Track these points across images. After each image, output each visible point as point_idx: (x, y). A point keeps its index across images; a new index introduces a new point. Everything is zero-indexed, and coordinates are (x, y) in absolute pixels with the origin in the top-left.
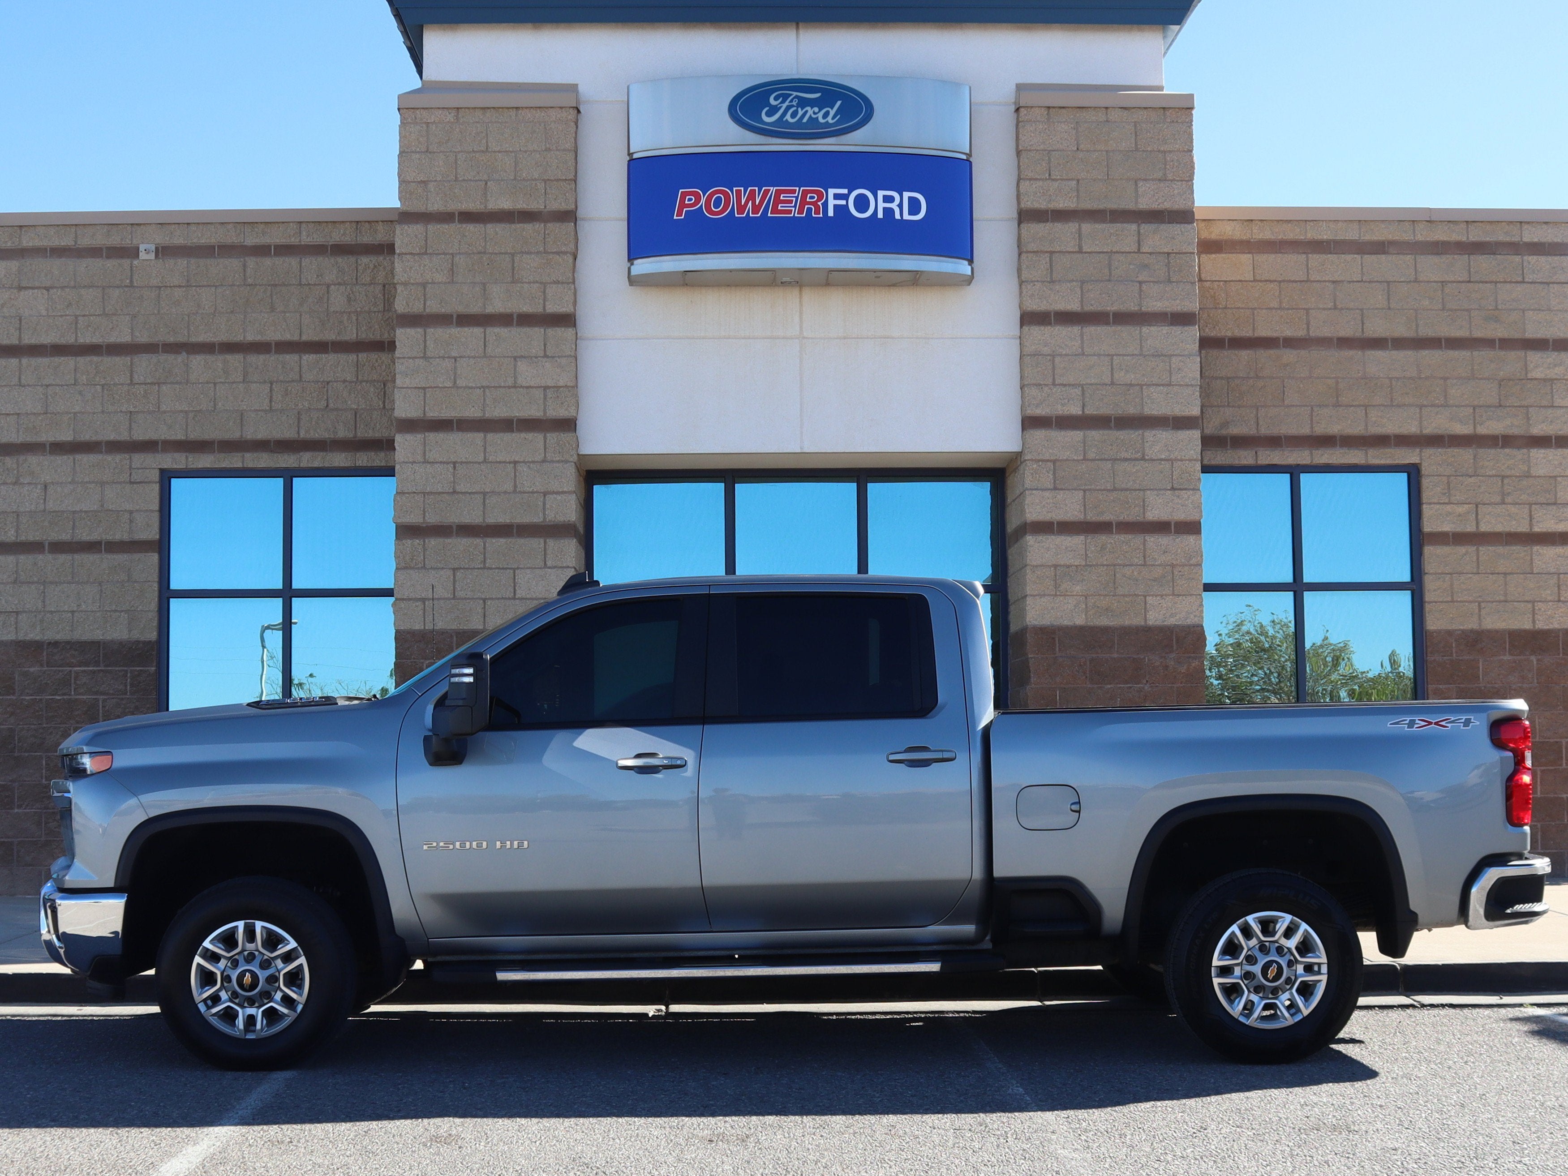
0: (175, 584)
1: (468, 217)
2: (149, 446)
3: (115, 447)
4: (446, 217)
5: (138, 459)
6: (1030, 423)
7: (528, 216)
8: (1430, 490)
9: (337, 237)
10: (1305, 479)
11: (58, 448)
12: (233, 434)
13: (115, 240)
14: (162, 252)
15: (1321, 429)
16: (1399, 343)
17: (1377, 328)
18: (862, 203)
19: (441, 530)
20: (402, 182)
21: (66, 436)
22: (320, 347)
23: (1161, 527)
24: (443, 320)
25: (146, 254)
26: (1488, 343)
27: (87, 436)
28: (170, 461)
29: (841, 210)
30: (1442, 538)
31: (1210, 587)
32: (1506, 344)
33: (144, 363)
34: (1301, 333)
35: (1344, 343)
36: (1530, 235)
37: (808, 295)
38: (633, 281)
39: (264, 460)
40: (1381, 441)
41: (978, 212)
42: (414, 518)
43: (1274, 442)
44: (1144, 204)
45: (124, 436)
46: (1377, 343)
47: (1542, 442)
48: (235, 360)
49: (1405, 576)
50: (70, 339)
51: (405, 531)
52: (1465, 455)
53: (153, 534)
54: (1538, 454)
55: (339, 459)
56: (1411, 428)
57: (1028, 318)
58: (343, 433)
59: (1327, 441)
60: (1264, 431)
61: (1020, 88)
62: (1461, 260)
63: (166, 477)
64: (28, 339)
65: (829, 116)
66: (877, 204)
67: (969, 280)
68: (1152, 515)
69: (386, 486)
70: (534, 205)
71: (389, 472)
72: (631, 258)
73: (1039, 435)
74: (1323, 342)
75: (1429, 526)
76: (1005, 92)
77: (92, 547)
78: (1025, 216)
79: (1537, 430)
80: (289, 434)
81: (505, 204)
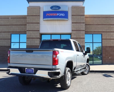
0: (12, 42)
1: (32, 16)
2: (10, 32)
3: (8, 32)
4: (30, 16)
5: (9, 33)
6: (72, 30)
7: (36, 16)
8: (103, 35)
9: (23, 17)
10: (93, 35)
11: (4, 32)
12: (16, 31)
13: (8, 17)
14: (11, 18)
15: (95, 31)
16: (101, 25)
17: (99, 24)
18: (60, 15)
19: (30, 38)
20: (27, 13)
21: (4, 31)
22: (22, 25)
23: (82, 38)
24: (30, 23)
25: (10, 18)
26: (107, 25)
27: (6, 31)
28: (11, 33)
29: (58, 15)
30: (104, 39)
31: (85, 43)
32: (109, 25)
33: (10, 26)
34: (93, 24)
35: (97, 25)
36: (111, 17)
37: (56, 21)
38: (43, 20)
39: (18, 33)
40: (99, 32)
41: (69, 15)
42: (28, 37)
43: (91, 32)
44: (81, 14)
45: (8, 31)
46: (99, 25)
47: (111, 32)
48: (16, 26)
49: (101, 42)
50: (4, 24)
51: (27, 38)
52: (106, 33)
53: (10, 38)
54: (111, 33)
55: (23, 33)
56: (101, 31)
57: (72, 23)
58: (23, 31)
59: (95, 32)
60: (90, 31)
61: (72, 6)
62: (105, 18)
63: (11, 34)
64: (2, 24)
65: (57, 8)
66: (61, 15)
67: (68, 20)
68: (81, 37)
69: (26, 35)
70: (36, 15)
71: (26, 34)
72: (43, 18)
73: (73, 31)
74: (95, 25)
75: (103, 38)
76: (71, 6)
77: (6, 39)
78: (72, 15)
79: (111, 31)
80: (20, 31)
81: (34, 15)
